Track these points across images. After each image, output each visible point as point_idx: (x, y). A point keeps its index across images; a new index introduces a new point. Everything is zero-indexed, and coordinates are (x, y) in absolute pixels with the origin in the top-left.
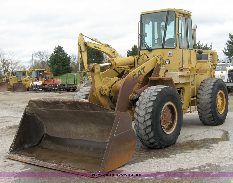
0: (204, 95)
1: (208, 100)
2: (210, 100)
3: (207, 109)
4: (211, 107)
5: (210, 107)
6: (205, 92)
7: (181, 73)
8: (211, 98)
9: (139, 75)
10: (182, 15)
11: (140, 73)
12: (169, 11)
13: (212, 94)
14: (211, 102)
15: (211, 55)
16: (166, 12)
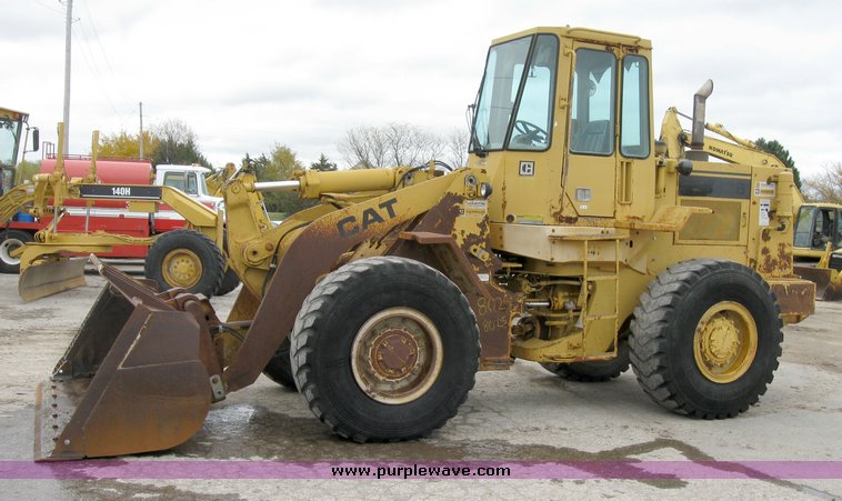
0: (650, 309)
1: (654, 326)
2: (659, 327)
3: (650, 358)
4: (659, 353)
5: (655, 351)
6: (653, 302)
7: (563, 230)
8: (664, 321)
9: (366, 222)
10: (603, 48)
11: (370, 217)
12: (539, 34)
13: (671, 310)
14: (660, 337)
15: (769, 182)
16: (530, 38)
